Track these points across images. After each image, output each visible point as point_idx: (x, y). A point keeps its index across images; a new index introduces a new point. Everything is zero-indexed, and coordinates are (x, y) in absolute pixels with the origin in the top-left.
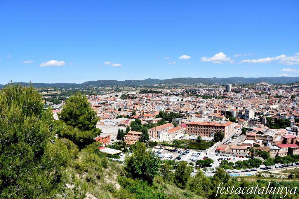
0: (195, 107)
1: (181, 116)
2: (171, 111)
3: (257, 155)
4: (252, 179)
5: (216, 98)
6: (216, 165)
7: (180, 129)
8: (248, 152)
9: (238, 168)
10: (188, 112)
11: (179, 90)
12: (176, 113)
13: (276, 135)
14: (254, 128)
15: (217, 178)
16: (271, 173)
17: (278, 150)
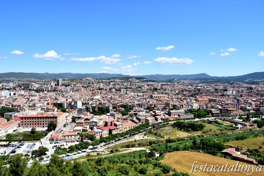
0: (28, 101)
1: (14, 109)
2: (2, 106)
3: (86, 139)
4: (83, 159)
5: (48, 91)
6: (51, 152)
7: (13, 123)
8: (78, 137)
9: (70, 152)
10: (21, 106)
11: (11, 85)
12: (8, 107)
13: (99, 121)
14: (82, 116)
15: (53, 164)
16: (97, 151)
17: (102, 132)
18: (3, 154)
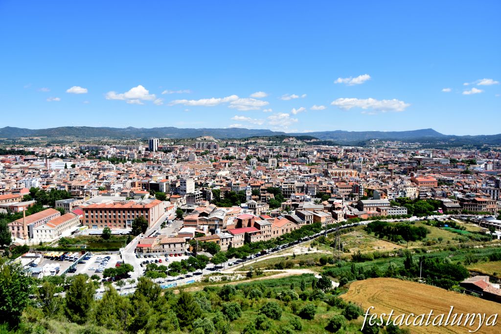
0: (97, 178)
1: (72, 194)
2: (53, 187)
3: (201, 250)
4: (196, 288)
5: (133, 162)
6: (137, 273)
7: (71, 218)
8: (188, 246)
9: (173, 274)
10: (85, 188)
11: (68, 149)
12: (62, 189)
13: (226, 217)
14: (195, 207)
15: (142, 296)
16: (223, 274)
17: (231, 238)
18: (55, 273)
